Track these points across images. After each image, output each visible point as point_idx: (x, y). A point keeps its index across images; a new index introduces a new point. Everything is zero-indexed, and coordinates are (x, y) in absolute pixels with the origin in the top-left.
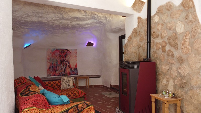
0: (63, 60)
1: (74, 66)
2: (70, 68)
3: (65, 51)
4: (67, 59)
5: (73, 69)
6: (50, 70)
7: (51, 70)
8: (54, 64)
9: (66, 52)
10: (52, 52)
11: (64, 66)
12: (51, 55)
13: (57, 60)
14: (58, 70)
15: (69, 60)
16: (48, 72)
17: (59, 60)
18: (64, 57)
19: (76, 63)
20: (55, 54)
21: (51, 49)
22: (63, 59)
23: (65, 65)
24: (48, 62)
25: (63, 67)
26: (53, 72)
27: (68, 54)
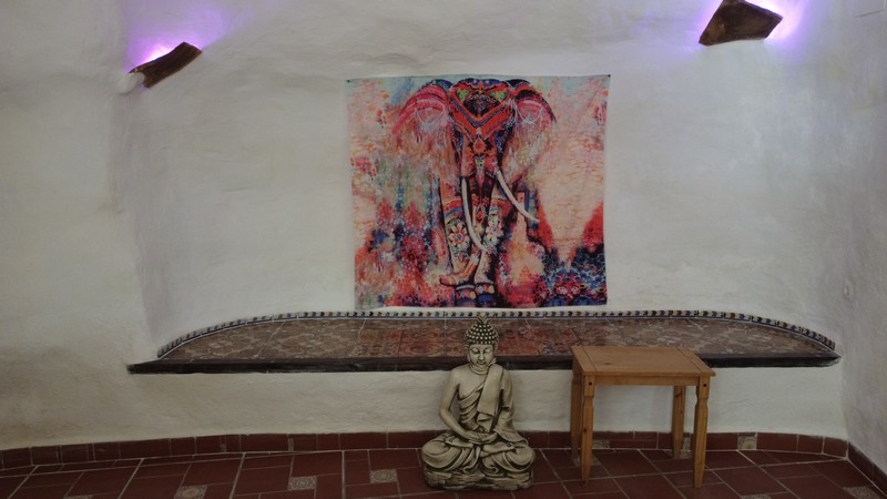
0: (480, 173)
1: (579, 231)
2: (540, 248)
3: (499, 95)
4: (513, 165)
5: (564, 255)
6: (377, 258)
7: (388, 257)
8: (406, 205)
9: (511, 103)
10: (388, 108)
11: (485, 224)
12: (384, 132)
13: (436, 173)
14: (443, 260)
15: (533, 177)
16: (361, 275)
17: (451, 179)
18: (493, 152)
19: (593, 206)
20: (415, 126)
21: (380, 81)
22: (481, 164)
23: (494, 221)
24: (356, 192)
25: (483, 236)
26: (400, 274)
27: (525, 122)
